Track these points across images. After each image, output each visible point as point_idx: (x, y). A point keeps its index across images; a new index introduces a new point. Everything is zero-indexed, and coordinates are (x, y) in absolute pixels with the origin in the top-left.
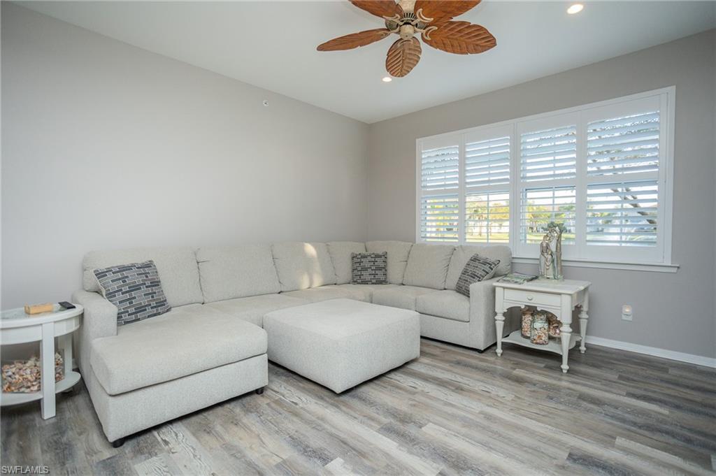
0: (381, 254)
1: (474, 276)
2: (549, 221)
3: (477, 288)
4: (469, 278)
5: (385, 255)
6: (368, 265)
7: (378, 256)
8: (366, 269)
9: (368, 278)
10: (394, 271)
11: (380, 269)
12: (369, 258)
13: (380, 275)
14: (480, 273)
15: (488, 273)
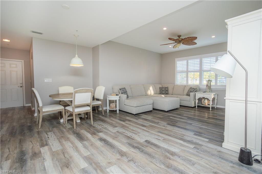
0: (166, 87)
1: (191, 92)
2: (208, 79)
3: (192, 94)
4: (190, 92)
5: (168, 87)
6: (164, 90)
7: (166, 88)
8: (163, 91)
9: (164, 93)
10: (170, 91)
11: (167, 91)
12: (164, 88)
13: (167, 92)
14: (192, 91)
15: (194, 91)
